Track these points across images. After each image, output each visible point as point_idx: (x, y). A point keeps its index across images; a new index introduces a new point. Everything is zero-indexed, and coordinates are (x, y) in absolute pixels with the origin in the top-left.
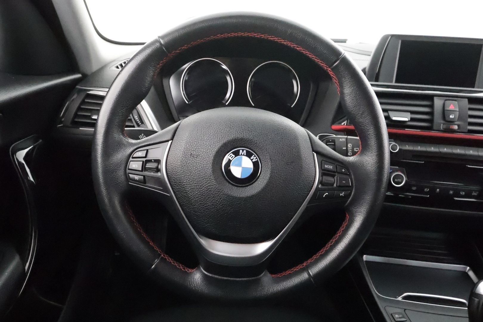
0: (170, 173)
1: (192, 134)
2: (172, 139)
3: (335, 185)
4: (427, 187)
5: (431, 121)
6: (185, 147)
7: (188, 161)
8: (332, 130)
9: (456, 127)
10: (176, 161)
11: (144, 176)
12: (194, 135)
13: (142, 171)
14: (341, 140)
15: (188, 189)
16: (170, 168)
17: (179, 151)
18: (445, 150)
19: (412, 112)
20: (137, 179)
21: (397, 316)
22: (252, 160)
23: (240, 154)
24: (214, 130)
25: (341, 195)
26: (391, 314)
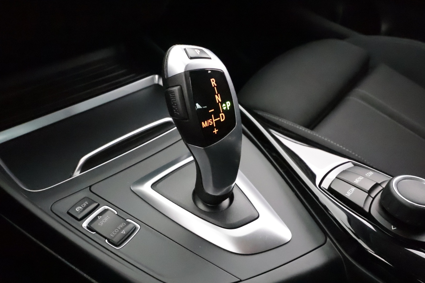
21: (78, 209)
26: (68, 212)
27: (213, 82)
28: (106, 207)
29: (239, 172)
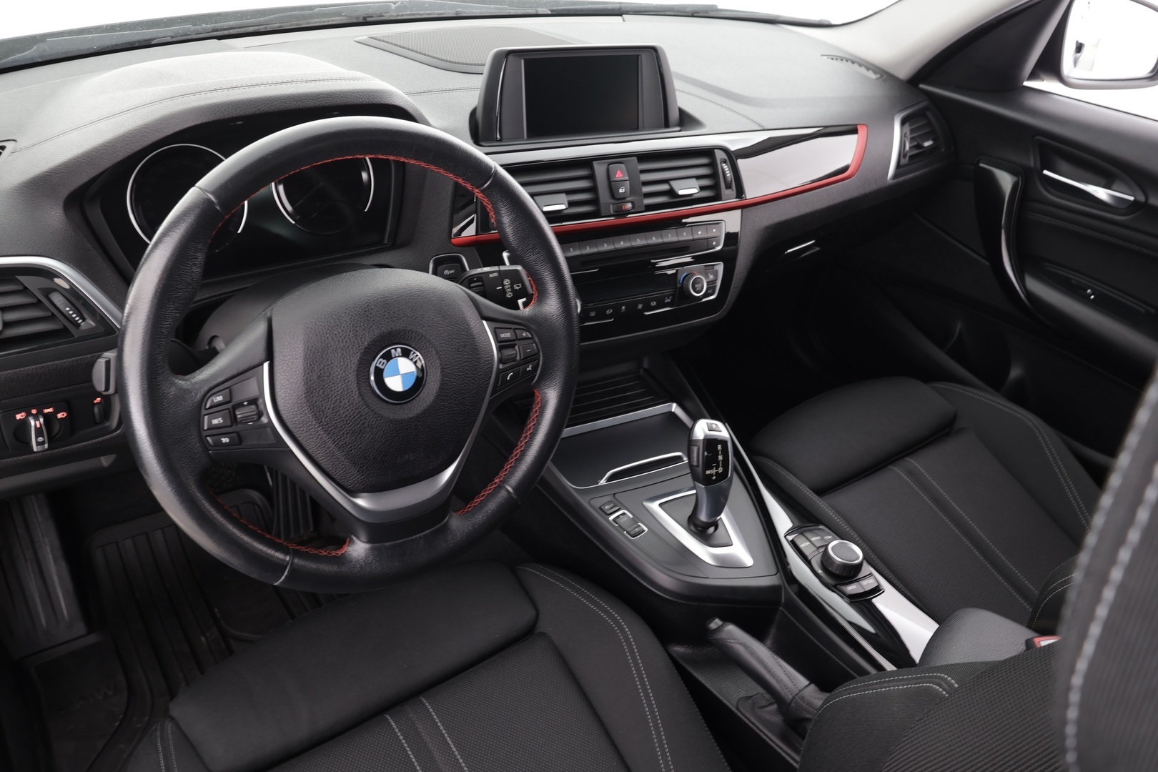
2: (270, 355)
3: (518, 358)
4: (609, 307)
5: (595, 201)
8: (454, 245)
9: (629, 206)
11: (238, 433)
13: (231, 426)
14: (491, 275)
18: (622, 244)
19: (568, 192)
20: (226, 442)
21: (607, 507)
22: (411, 360)
23: (393, 356)
25: (528, 369)
26: (600, 508)
27: (719, 447)
28: (626, 512)
29: (726, 508)
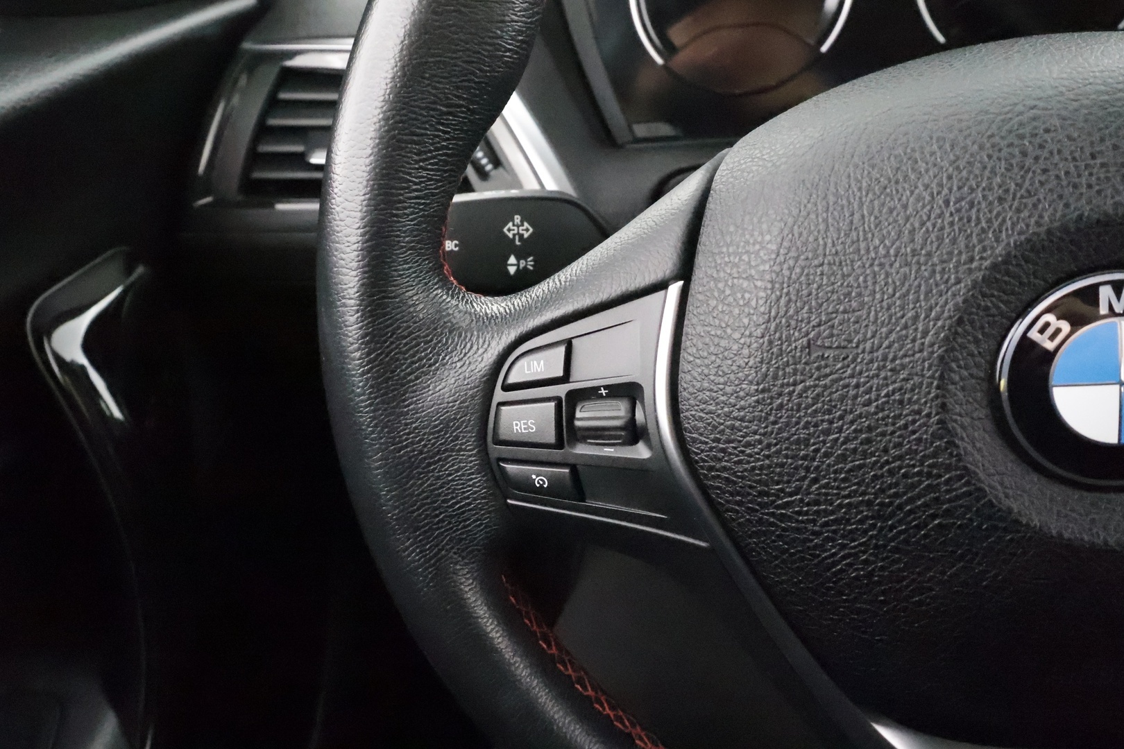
0: (702, 451)
1: (801, 234)
2: (685, 270)
6: (773, 313)
7: (795, 384)
10: (729, 389)
11: (573, 468)
12: (811, 239)
13: (559, 444)
15: (814, 521)
16: (700, 424)
17: (737, 335)
20: (541, 486)
23: (1103, 310)
24: (928, 198)
